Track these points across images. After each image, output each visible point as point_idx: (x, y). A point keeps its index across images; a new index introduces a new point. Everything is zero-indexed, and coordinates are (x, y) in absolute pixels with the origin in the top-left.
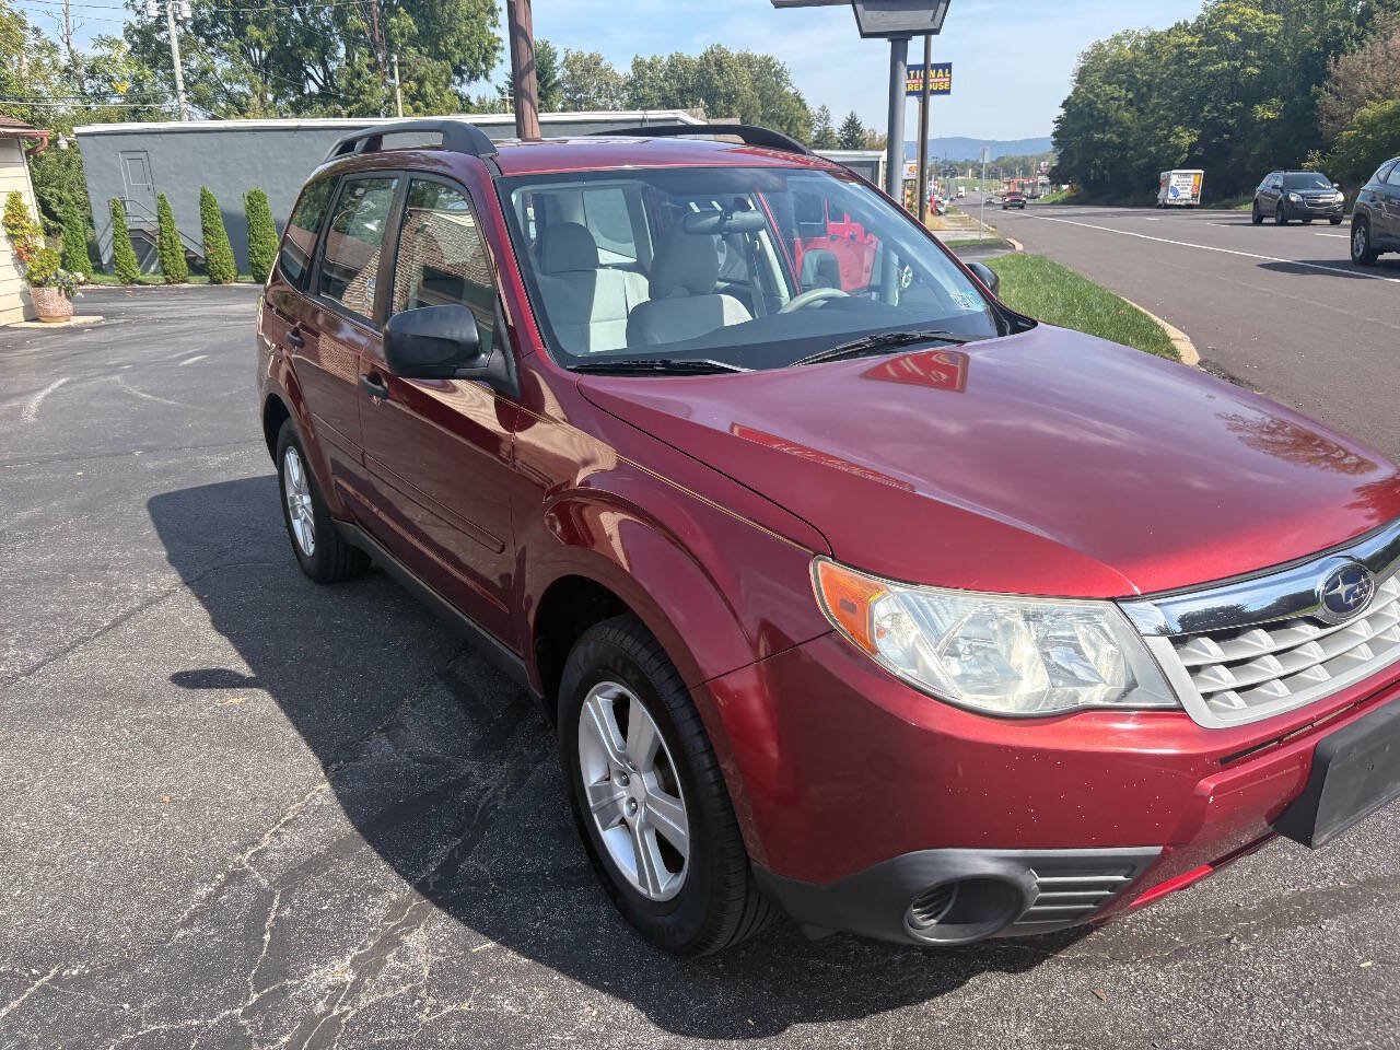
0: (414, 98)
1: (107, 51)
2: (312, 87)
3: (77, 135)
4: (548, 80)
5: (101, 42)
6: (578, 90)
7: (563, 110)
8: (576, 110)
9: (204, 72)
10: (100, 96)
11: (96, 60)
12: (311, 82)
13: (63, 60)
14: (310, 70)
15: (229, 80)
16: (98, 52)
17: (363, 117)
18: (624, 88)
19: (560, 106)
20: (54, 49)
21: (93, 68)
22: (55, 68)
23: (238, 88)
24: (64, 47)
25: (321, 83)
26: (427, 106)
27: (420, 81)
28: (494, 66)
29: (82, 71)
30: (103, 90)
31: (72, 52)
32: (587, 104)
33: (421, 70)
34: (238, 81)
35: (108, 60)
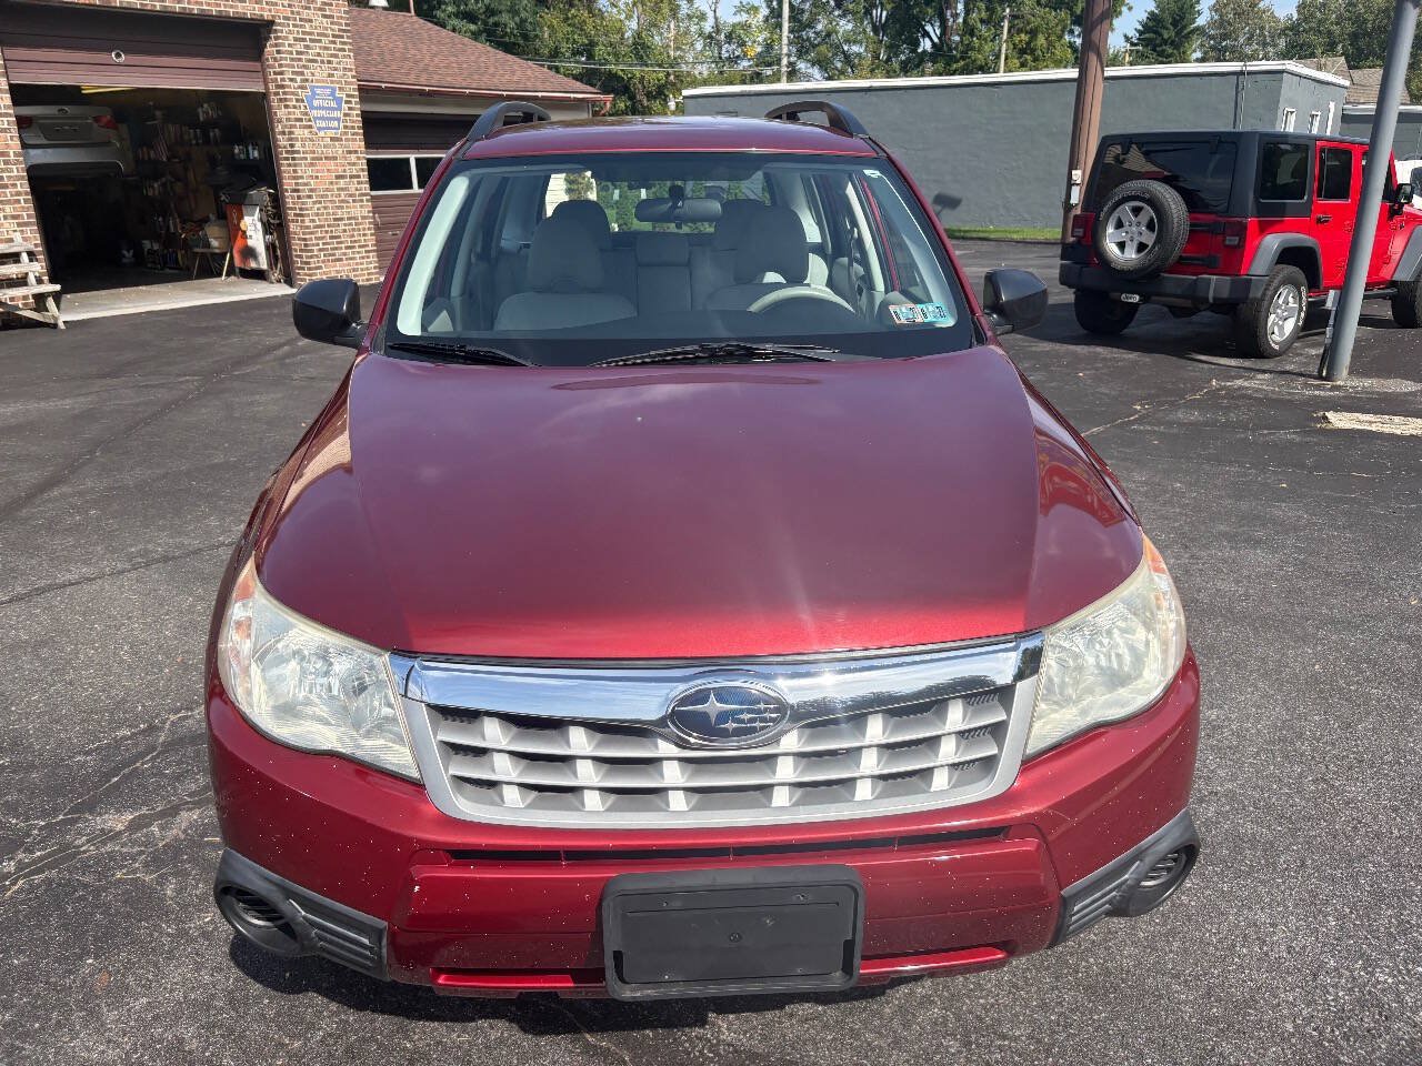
0: (1022, 52)
1: (743, 17)
2: (926, 45)
3: (685, 97)
4: (1185, 27)
5: (740, 9)
6: (1225, 37)
7: (1202, 60)
8: (1218, 60)
9: (829, 35)
10: (734, 60)
11: (734, 25)
12: (927, 40)
13: (708, 26)
14: (929, 28)
15: (848, 41)
16: (737, 19)
17: (967, 74)
18: (1283, 32)
19: (1198, 55)
20: (703, 17)
21: (730, 34)
22: (700, 35)
23: (855, 49)
24: (710, 15)
25: (936, 40)
26: (1036, 59)
27: (1033, 33)
28: (1120, 13)
29: (723, 36)
30: (737, 53)
31: (716, 18)
32: (1232, 52)
33: (1035, 22)
34: (855, 42)
35: (746, 27)
